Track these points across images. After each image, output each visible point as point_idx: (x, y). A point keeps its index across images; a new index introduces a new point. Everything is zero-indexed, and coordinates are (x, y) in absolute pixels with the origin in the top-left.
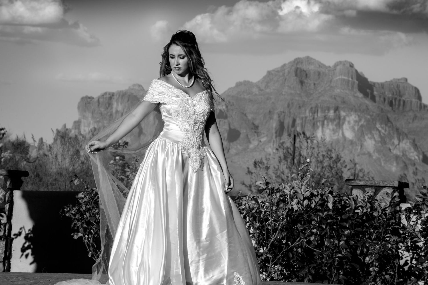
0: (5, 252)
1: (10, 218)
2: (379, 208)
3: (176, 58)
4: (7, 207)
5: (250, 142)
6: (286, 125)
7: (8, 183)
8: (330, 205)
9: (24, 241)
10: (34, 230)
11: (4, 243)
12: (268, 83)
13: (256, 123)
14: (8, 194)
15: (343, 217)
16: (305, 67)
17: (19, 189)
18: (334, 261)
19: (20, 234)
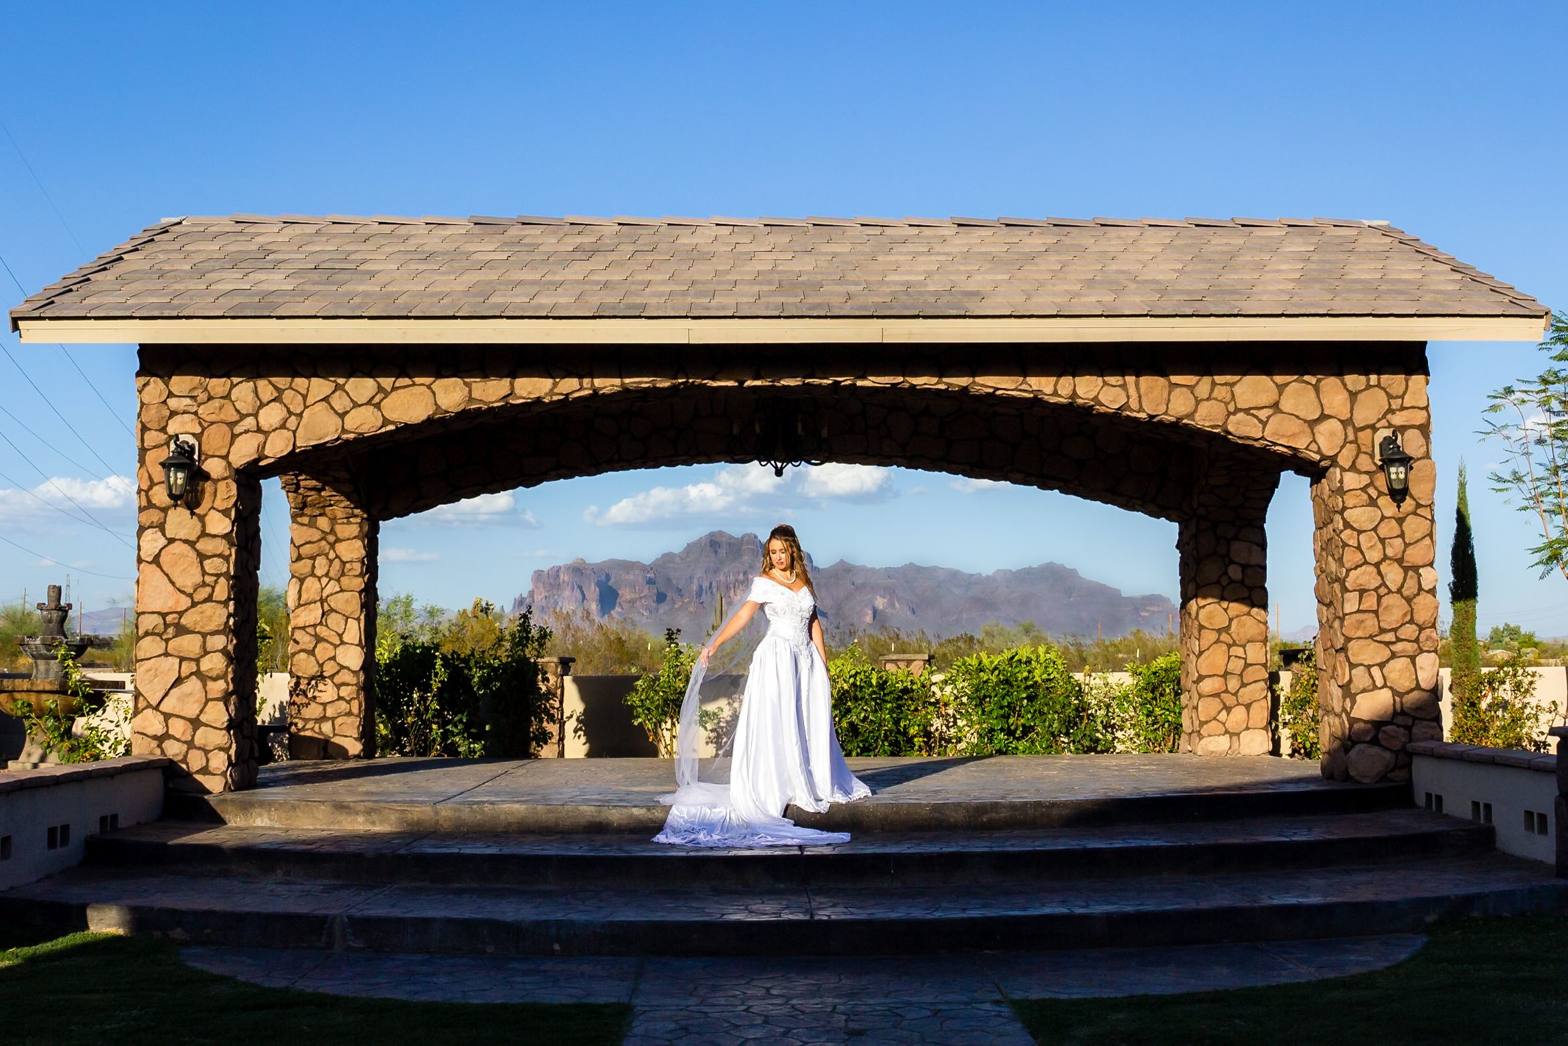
0: (560, 734)
1: (561, 702)
2: (918, 682)
3: (778, 553)
4: (559, 692)
5: (675, 603)
6: (704, 587)
7: (559, 670)
8: (874, 682)
9: (576, 724)
10: (585, 712)
11: (558, 726)
12: (687, 553)
13: (680, 587)
14: (559, 680)
15: (885, 691)
16: (717, 539)
17: (568, 675)
18: (880, 735)
19: (571, 716)
